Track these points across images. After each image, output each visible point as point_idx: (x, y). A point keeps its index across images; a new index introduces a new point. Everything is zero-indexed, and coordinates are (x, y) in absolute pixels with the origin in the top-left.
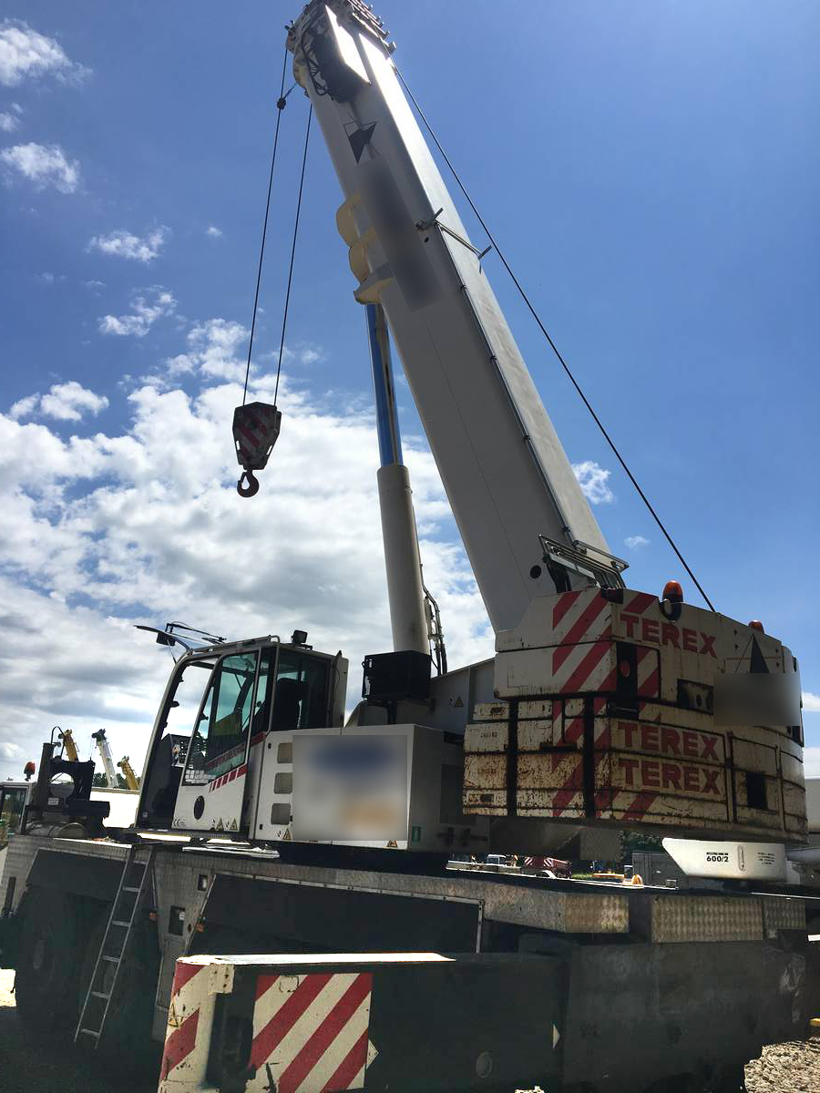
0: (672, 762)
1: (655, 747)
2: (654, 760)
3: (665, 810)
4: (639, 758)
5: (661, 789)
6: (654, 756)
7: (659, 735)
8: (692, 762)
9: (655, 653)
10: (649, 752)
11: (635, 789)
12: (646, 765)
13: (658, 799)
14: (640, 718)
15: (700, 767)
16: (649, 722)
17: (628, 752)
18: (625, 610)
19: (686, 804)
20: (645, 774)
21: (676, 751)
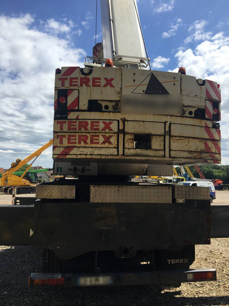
0: (84, 134)
1: (75, 129)
2: (75, 134)
3: (78, 153)
4: (67, 134)
5: (77, 145)
6: (75, 132)
7: (77, 124)
8: (96, 133)
9: (77, 91)
10: (72, 131)
11: (64, 146)
12: (70, 136)
13: (75, 149)
14: (68, 118)
15: (100, 135)
16: (72, 119)
17: (61, 132)
18: (62, 76)
19: (90, 150)
20: (69, 140)
21: (86, 129)
